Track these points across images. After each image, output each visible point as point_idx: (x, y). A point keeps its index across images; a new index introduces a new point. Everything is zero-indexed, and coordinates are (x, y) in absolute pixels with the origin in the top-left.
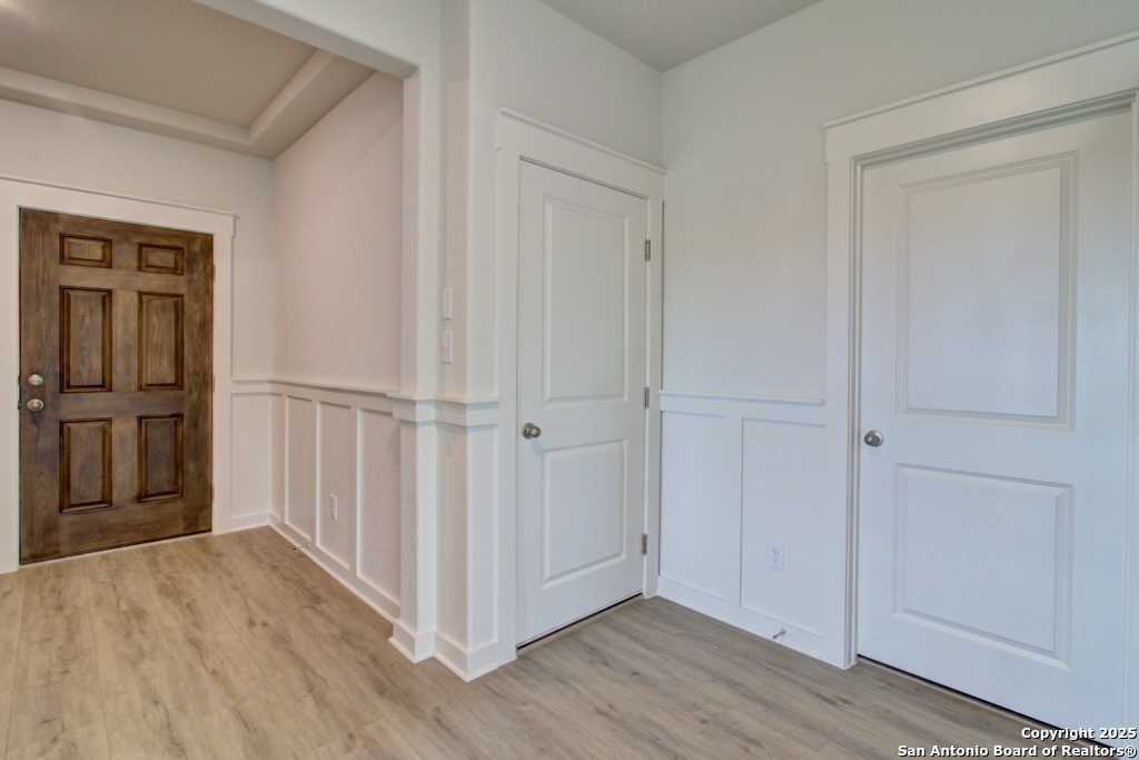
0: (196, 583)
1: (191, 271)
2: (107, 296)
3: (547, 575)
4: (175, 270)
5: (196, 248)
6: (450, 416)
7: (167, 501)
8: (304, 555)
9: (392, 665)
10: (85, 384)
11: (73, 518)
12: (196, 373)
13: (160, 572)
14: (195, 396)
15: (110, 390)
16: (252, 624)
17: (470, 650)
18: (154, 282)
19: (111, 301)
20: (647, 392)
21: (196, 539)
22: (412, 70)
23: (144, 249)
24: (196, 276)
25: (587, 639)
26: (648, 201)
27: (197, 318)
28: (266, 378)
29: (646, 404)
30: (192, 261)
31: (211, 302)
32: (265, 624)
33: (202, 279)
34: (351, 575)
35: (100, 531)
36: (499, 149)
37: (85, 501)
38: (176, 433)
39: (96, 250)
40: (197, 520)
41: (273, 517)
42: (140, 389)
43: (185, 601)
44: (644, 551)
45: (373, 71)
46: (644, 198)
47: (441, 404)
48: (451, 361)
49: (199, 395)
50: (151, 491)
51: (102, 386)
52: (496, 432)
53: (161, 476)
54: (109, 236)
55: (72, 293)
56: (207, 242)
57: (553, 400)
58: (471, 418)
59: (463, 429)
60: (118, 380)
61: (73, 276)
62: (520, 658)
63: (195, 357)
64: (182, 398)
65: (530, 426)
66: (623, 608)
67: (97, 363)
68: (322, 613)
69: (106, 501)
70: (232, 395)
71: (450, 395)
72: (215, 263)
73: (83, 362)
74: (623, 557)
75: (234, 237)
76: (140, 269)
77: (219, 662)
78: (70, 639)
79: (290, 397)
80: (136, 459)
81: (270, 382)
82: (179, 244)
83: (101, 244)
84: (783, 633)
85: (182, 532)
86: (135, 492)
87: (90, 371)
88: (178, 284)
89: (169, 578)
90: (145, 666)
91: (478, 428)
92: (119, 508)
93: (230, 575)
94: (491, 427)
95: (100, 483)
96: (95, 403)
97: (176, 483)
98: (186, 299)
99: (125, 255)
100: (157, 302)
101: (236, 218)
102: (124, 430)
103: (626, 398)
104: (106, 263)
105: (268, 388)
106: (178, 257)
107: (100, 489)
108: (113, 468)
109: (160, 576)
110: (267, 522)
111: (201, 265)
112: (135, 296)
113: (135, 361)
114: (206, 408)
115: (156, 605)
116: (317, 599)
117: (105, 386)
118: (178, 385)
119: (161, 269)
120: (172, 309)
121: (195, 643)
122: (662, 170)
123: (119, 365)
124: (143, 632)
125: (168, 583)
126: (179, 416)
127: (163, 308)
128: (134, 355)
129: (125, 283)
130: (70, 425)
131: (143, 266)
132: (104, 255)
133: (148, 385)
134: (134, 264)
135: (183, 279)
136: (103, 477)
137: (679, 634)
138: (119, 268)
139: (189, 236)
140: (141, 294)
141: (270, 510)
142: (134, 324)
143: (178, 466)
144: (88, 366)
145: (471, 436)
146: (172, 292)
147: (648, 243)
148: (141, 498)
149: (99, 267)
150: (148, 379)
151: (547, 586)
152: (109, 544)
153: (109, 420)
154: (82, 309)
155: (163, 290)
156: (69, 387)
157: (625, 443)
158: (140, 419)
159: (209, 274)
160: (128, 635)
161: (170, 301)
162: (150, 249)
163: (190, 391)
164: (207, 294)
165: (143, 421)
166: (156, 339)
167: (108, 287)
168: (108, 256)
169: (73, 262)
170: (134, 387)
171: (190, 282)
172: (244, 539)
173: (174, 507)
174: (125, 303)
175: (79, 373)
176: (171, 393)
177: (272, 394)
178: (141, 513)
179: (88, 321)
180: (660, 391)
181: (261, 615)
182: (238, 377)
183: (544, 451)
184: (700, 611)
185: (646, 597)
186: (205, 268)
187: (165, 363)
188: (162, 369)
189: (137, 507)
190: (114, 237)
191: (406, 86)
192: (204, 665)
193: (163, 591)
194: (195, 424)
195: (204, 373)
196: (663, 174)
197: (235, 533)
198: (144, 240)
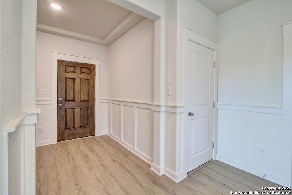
0: (97, 149)
2: (74, 79)
3: (193, 154)
4: (88, 73)
5: (92, 68)
6: (170, 110)
7: (86, 128)
8: (118, 143)
9: (154, 176)
10: (70, 100)
11: (67, 131)
12: (92, 98)
13: (87, 145)
14: (91, 103)
15: (75, 102)
16: (114, 161)
17: (177, 174)
18: (84, 76)
19: (75, 81)
20: (214, 103)
21: (92, 137)
22: (158, 18)
23: (82, 68)
24: (92, 74)
26: (215, 51)
27: (92, 85)
28: (106, 99)
29: (214, 107)
30: (91, 71)
31: (95, 81)
32: (117, 161)
33: (93, 75)
34: (134, 149)
35: (72, 135)
36: (184, 37)
37: (70, 127)
38: (88, 112)
39: (72, 69)
40: (92, 133)
41: (107, 132)
42: (81, 101)
43: (96, 154)
44: (213, 147)
46: (213, 50)
47: (166, 107)
48: (171, 95)
49: (92, 103)
50: (83, 126)
51: (73, 101)
53: (85, 122)
54: (75, 65)
55: (68, 79)
56: (94, 66)
57: (195, 105)
58: (179, 111)
59: (175, 113)
60: (76, 99)
61: (68, 75)
62: (188, 176)
63: (92, 94)
64: (89, 103)
65: (190, 113)
66: (209, 163)
67: (72, 95)
68: (129, 159)
69: (74, 128)
70: (99, 103)
71: (170, 104)
72: (96, 71)
73: (70, 95)
74: (209, 149)
75: (100, 65)
76: (81, 73)
77: (110, 171)
78: (74, 162)
79: (113, 104)
80: (80, 118)
81: (107, 100)
82: (89, 67)
83: (73, 67)
84: (265, 175)
85: (89, 135)
86: (80, 126)
87: (71, 97)
88: (88, 76)
89: (90, 147)
90: (93, 171)
91: (179, 113)
92: (76, 129)
93: (103, 147)
94: (182, 113)
95: (73, 123)
96: (72, 105)
97: (88, 124)
98: (90, 80)
99: (78, 70)
100: (84, 81)
101: (100, 60)
102: (77, 110)
103: (209, 105)
104: (74, 72)
105: (106, 101)
106: (88, 70)
107: (73, 125)
108: (75, 120)
109: (88, 146)
110: (106, 134)
111: (93, 73)
112: (80, 79)
113: (80, 95)
114: (94, 106)
115: (89, 154)
116: (127, 155)
117: (74, 101)
118: (88, 100)
119: (85, 73)
120: (87, 82)
121: (103, 165)
122: (218, 42)
123: (77, 96)
124: (89, 161)
125: (90, 148)
126: (88, 108)
127: (85, 82)
128: (80, 93)
129: (78, 76)
130: (67, 110)
132: (74, 70)
133: (82, 100)
134: (80, 72)
135: (89, 75)
136: (73, 122)
137: (230, 173)
138: (77, 73)
139: (91, 65)
140: (81, 79)
141: (107, 131)
142: (79, 86)
143: (88, 120)
145: (177, 116)
146: (87, 78)
147: (214, 63)
148: (81, 127)
149: (73, 73)
150: (82, 99)
151: (193, 156)
152: (75, 138)
153: (74, 109)
154: (69, 83)
155: (85, 78)
156: (67, 101)
157: (209, 117)
158: (81, 108)
159: (95, 75)
160: (86, 162)
161: (87, 80)
162: (83, 68)
163: (91, 102)
164: (94, 79)
165: (81, 109)
166: (84, 90)
167: (75, 77)
168: (75, 70)
169: (68, 72)
170: (79, 101)
171: (91, 76)
173: (87, 129)
174: (78, 81)
175: (69, 97)
176: (87, 102)
177: (107, 103)
178: (81, 131)
179: (70, 86)
180: (217, 103)
181: (115, 159)
182: (100, 98)
183: (193, 119)
184: (233, 166)
185: (214, 160)
186: (94, 73)
187: (86, 95)
188: (85, 97)
189: (80, 129)
190: (76, 66)
191: (155, 23)
192: (107, 172)
194: (92, 110)
195: (93, 98)
196: (218, 43)
197: (100, 136)
198: (82, 66)
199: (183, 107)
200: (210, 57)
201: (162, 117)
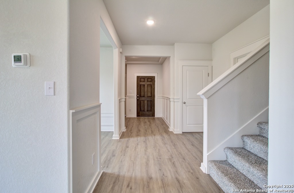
0: (152, 121)
1: (153, 81)
2: (144, 85)
6: (174, 100)
9: (168, 131)
11: (141, 112)
17: (175, 130)
18: (149, 83)
21: (153, 117)
25: (193, 134)
26: (209, 67)
27: (153, 87)
34: (167, 122)
35: (143, 114)
37: (142, 110)
38: (151, 103)
39: (143, 80)
40: (153, 115)
45: (167, 58)
49: (153, 98)
52: (179, 102)
53: (149, 109)
55: (141, 85)
56: (154, 77)
57: (189, 99)
58: (176, 100)
59: (175, 102)
60: (145, 96)
61: (141, 83)
62: (183, 134)
63: (153, 93)
69: (144, 111)
70: (157, 98)
71: (174, 98)
72: (155, 80)
75: (157, 76)
78: (140, 123)
79: (164, 98)
80: (147, 106)
81: (162, 96)
82: (151, 78)
85: (151, 116)
88: (151, 83)
90: (145, 126)
96: (143, 99)
97: (151, 109)
98: (152, 85)
99: (146, 80)
100: (149, 86)
101: (157, 73)
102: (146, 102)
104: (144, 81)
105: (162, 97)
110: (161, 117)
113: (147, 93)
114: (154, 100)
116: (163, 124)
117: (144, 97)
118: (151, 97)
119: (150, 81)
121: (150, 125)
123: (145, 94)
126: (151, 101)
129: (146, 83)
130: (141, 101)
131: (148, 81)
135: (152, 82)
136: (144, 108)
140: (147, 85)
141: (162, 115)
142: (147, 89)
143: (151, 107)
144: (142, 94)
147: (209, 73)
148: (147, 111)
150: (148, 96)
151: (187, 125)
153: (144, 101)
154: (142, 87)
156: (141, 96)
161: (150, 85)
164: (154, 84)
165: (148, 101)
166: (149, 90)
169: (141, 81)
172: (158, 118)
173: (151, 113)
174: (146, 86)
176: (150, 98)
178: (147, 113)
179: (142, 89)
182: (158, 96)
183: (187, 106)
188: (149, 95)
189: (147, 112)
190: (145, 78)
192: (150, 127)
193: (148, 121)
194: (153, 102)
195: (154, 95)
198: (148, 78)
199: (179, 99)
200: (204, 71)
201: (172, 103)
